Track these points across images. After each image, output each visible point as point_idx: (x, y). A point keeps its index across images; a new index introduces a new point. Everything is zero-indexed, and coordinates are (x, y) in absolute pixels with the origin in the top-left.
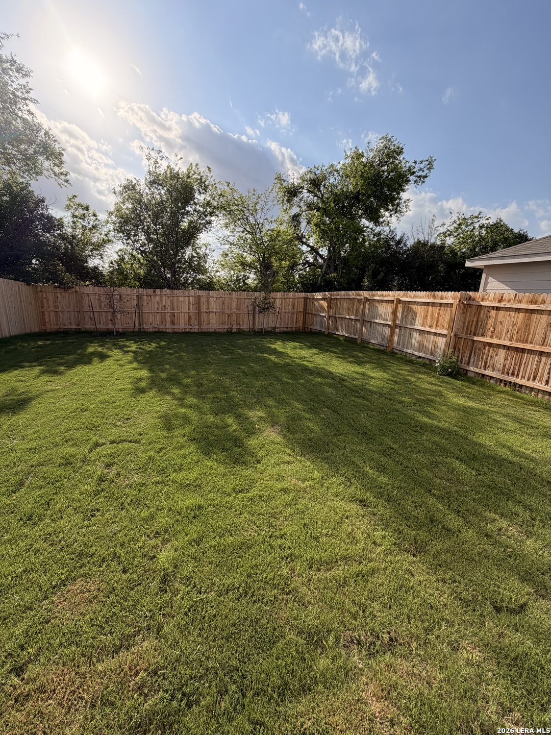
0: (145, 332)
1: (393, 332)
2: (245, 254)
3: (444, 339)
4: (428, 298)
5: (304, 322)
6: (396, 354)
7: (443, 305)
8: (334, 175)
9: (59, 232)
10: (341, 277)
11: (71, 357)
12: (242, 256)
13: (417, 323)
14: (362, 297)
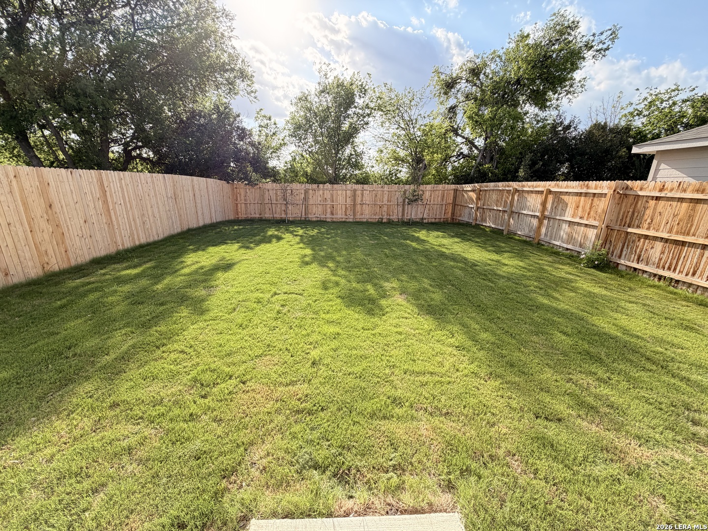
0: (309, 221)
1: (541, 223)
2: (398, 149)
3: (595, 231)
4: (581, 188)
5: (453, 214)
6: (543, 245)
7: (596, 196)
8: (495, 61)
9: (249, 140)
10: (497, 168)
11: (258, 238)
12: (395, 152)
13: (566, 214)
14: (511, 188)
